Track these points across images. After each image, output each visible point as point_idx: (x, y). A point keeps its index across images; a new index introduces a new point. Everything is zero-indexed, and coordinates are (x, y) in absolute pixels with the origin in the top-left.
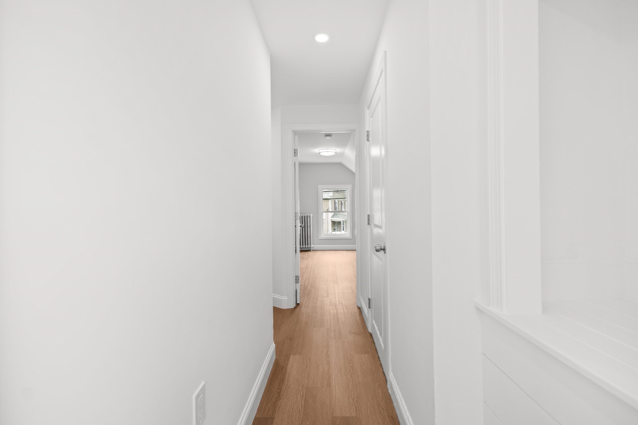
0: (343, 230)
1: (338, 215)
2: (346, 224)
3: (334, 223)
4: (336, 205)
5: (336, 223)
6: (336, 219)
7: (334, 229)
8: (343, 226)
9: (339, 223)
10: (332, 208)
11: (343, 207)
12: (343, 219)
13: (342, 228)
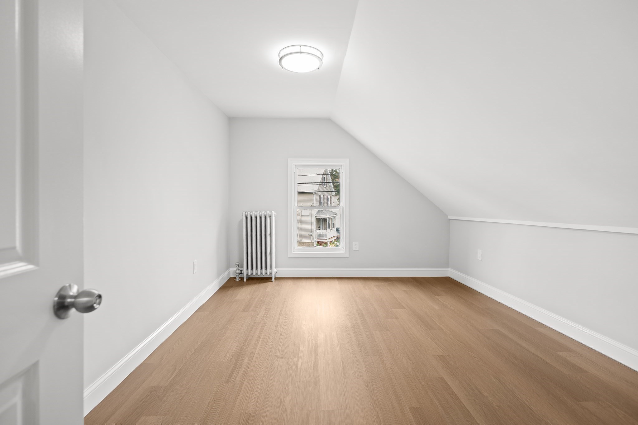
0: (329, 228)
1: (324, 212)
2: (332, 221)
3: (318, 220)
4: (321, 200)
5: (321, 220)
6: (321, 216)
7: (319, 227)
8: (329, 224)
9: (325, 220)
10: (316, 203)
11: (329, 202)
12: (329, 216)
13: (328, 225)
